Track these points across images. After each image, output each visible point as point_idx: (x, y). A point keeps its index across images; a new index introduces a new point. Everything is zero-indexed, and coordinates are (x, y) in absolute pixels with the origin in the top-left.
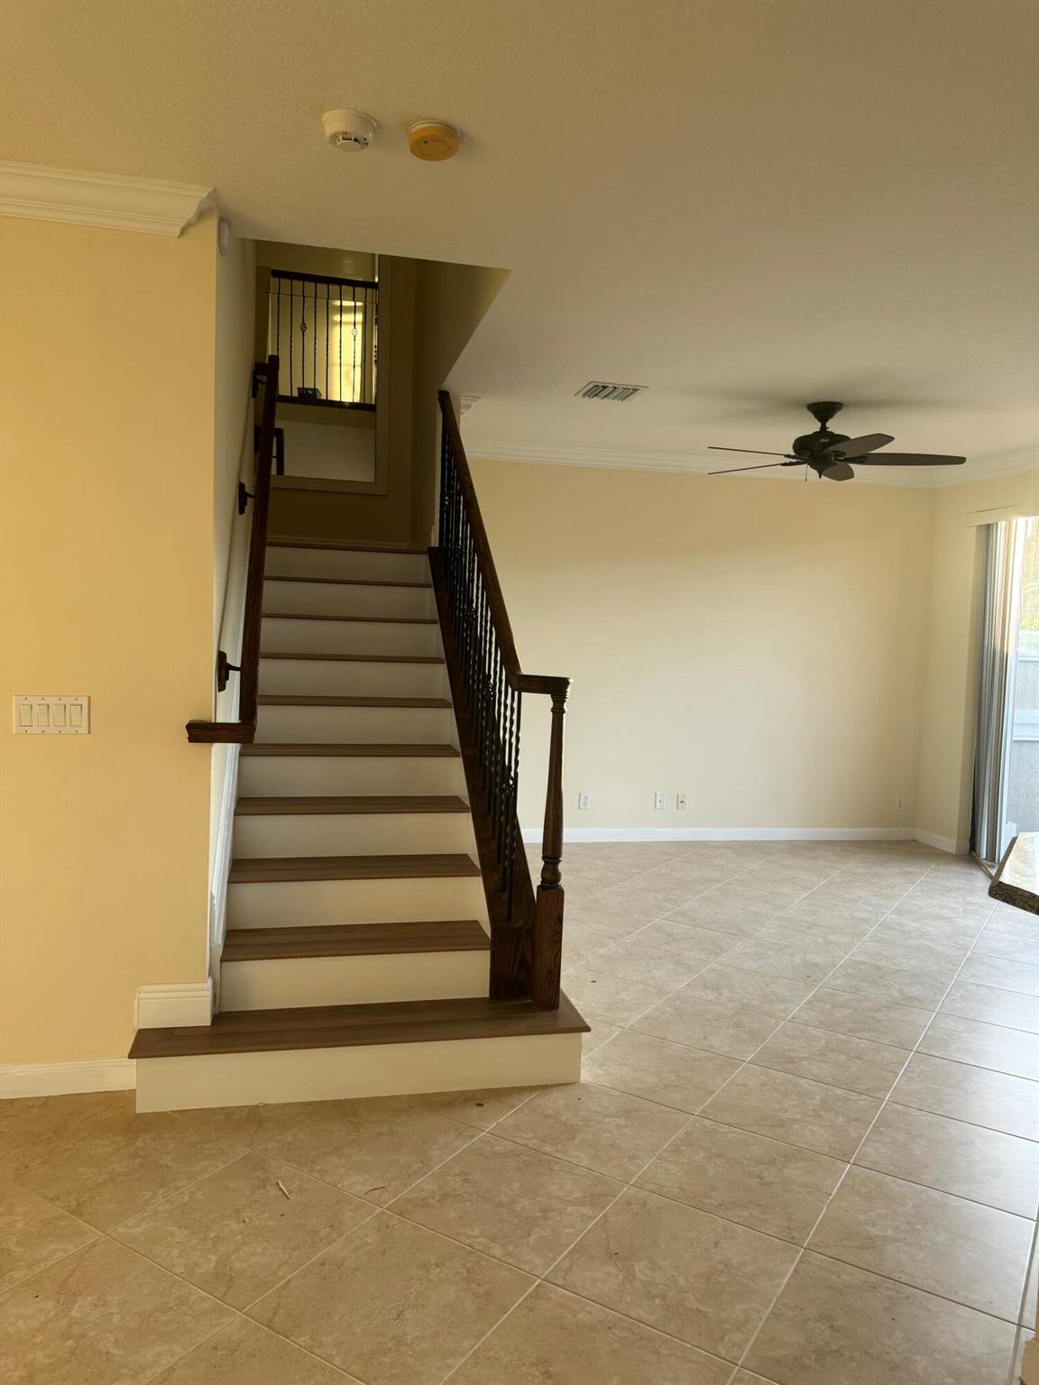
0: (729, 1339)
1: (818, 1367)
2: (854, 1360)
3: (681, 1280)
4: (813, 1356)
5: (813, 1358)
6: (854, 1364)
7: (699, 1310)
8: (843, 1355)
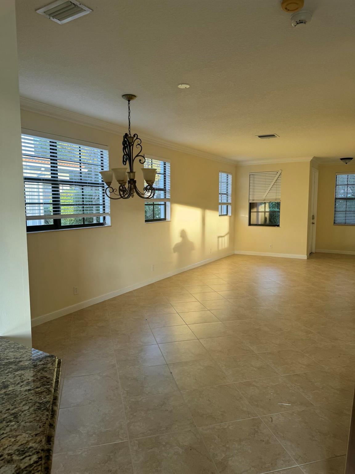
0: (137, 446)
1: (108, 454)
2: (99, 464)
3: (165, 455)
4: (111, 457)
5: (111, 456)
6: (98, 462)
7: (151, 449)
8: (103, 463)
